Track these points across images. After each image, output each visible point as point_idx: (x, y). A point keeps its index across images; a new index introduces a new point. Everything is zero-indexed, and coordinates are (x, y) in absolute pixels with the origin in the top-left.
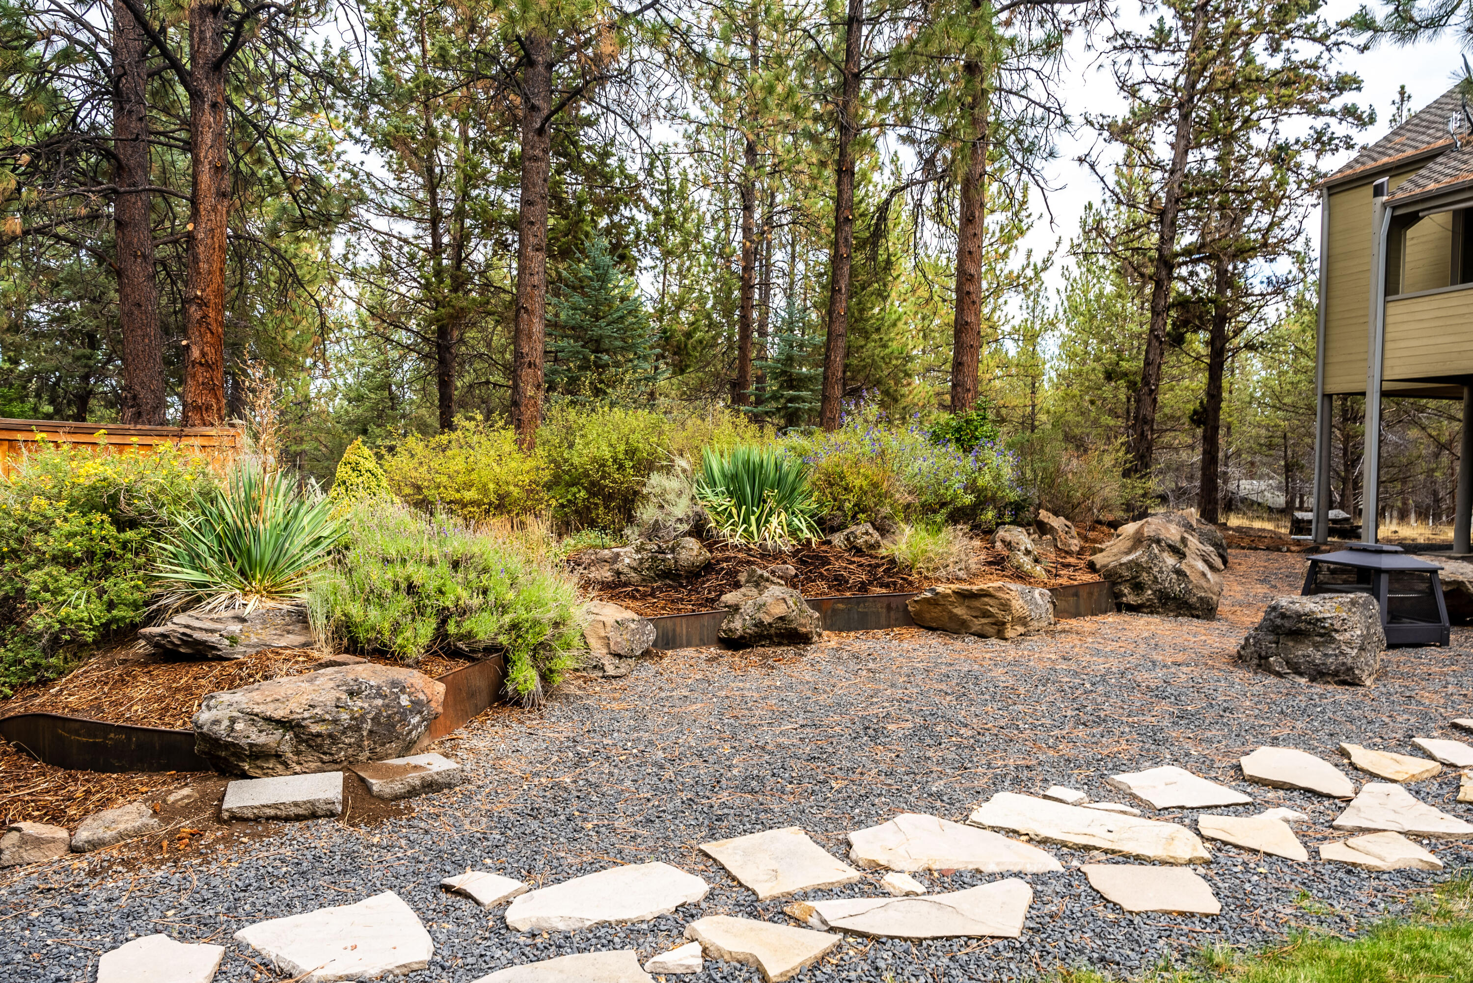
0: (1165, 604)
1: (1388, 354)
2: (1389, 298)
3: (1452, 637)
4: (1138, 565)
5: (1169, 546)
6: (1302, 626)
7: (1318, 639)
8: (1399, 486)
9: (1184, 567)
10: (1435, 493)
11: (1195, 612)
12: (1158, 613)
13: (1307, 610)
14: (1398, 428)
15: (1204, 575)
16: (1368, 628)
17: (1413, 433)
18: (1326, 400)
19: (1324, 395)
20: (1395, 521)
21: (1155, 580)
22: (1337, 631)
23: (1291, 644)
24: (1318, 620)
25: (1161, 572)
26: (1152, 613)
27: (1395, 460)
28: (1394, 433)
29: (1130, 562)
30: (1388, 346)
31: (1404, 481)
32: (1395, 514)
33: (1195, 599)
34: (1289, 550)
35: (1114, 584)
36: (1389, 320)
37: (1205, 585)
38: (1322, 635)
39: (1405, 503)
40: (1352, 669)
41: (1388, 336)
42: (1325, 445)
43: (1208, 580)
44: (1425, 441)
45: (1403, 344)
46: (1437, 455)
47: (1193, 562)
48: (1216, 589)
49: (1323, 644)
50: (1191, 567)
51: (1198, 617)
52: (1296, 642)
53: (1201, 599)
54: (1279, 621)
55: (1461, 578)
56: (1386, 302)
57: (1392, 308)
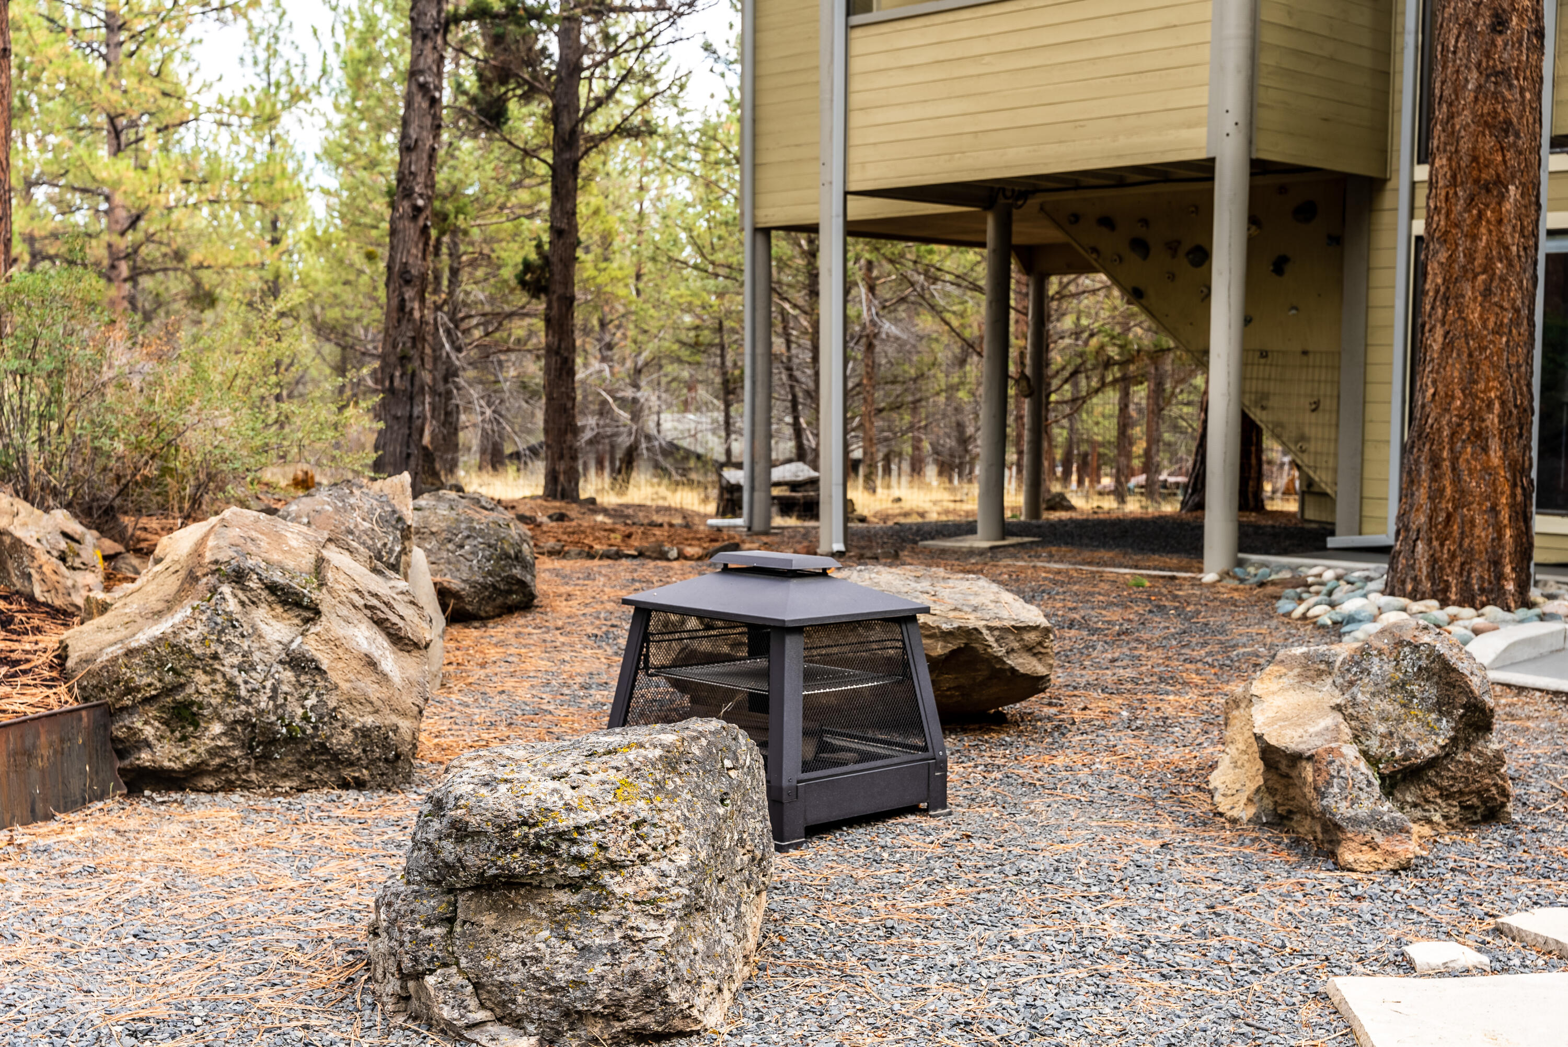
0: (266, 758)
1: (856, 138)
2: (856, 19)
3: (955, 771)
4: (178, 650)
5: (272, 588)
6: (516, 861)
7: (564, 897)
8: (907, 418)
9: (311, 646)
10: (960, 426)
11: (349, 773)
12: (247, 786)
13: (529, 803)
14: (902, 309)
15: (371, 663)
16: (715, 836)
17: (926, 323)
18: (760, 238)
19: (756, 230)
20: (905, 479)
21: (231, 692)
22: (614, 866)
23: (489, 920)
24: (560, 835)
25: (246, 666)
26: (229, 787)
27: (898, 371)
28: (896, 321)
29: (161, 640)
30: (856, 119)
31: (916, 404)
32: (906, 466)
33: (347, 737)
34: (681, 556)
35: (111, 713)
36: (857, 65)
37: (374, 692)
38: (574, 886)
39: (917, 448)
40: (657, 991)
41: (855, 99)
42: (760, 334)
43: (384, 678)
44: (945, 339)
45: (880, 116)
46: (962, 362)
47: (339, 630)
48: (409, 700)
49: (579, 913)
50: (335, 644)
51: (360, 785)
52: (504, 911)
53: (364, 733)
54: (449, 850)
55: (972, 621)
56: (849, 28)
57: (863, 41)
